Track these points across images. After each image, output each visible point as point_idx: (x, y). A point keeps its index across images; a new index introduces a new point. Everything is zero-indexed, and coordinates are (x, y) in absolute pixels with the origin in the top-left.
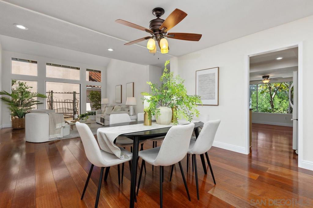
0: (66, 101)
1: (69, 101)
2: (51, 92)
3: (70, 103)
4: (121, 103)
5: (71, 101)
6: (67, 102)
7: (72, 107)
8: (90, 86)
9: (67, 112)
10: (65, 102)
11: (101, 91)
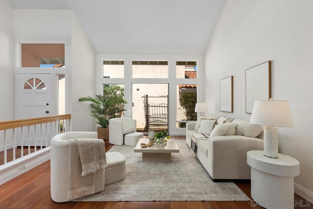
0: (161, 105)
1: (163, 105)
2: (146, 96)
3: (165, 107)
4: (232, 112)
5: (166, 105)
6: (162, 107)
7: (167, 112)
8: (186, 87)
9: (161, 117)
10: (160, 107)
11: (196, 93)
